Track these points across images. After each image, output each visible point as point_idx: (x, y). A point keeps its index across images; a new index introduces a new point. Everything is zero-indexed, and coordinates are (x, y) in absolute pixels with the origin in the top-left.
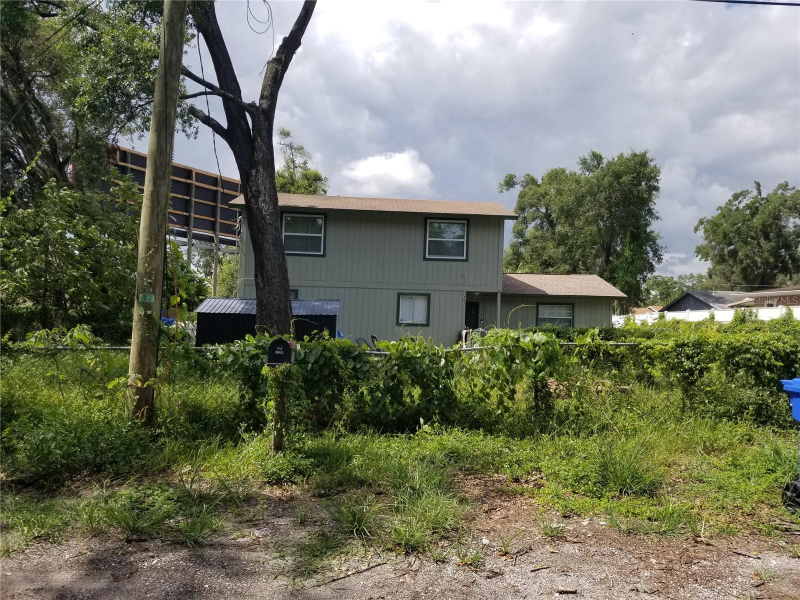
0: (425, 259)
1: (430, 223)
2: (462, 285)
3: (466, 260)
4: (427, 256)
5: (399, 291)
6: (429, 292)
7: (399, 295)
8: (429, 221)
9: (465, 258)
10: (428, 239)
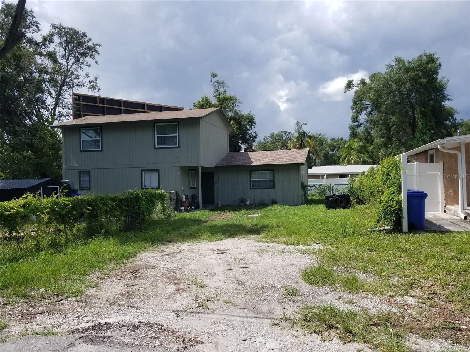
0: (155, 148)
1: (157, 125)
2: (177, 163)
3: (179, 147)
4: (156, 147)
5: (142, 169)
6: (158, 168)
7: (142, 171)
8: (156, 124)
9: (177, 146)
10: (156, 136)
